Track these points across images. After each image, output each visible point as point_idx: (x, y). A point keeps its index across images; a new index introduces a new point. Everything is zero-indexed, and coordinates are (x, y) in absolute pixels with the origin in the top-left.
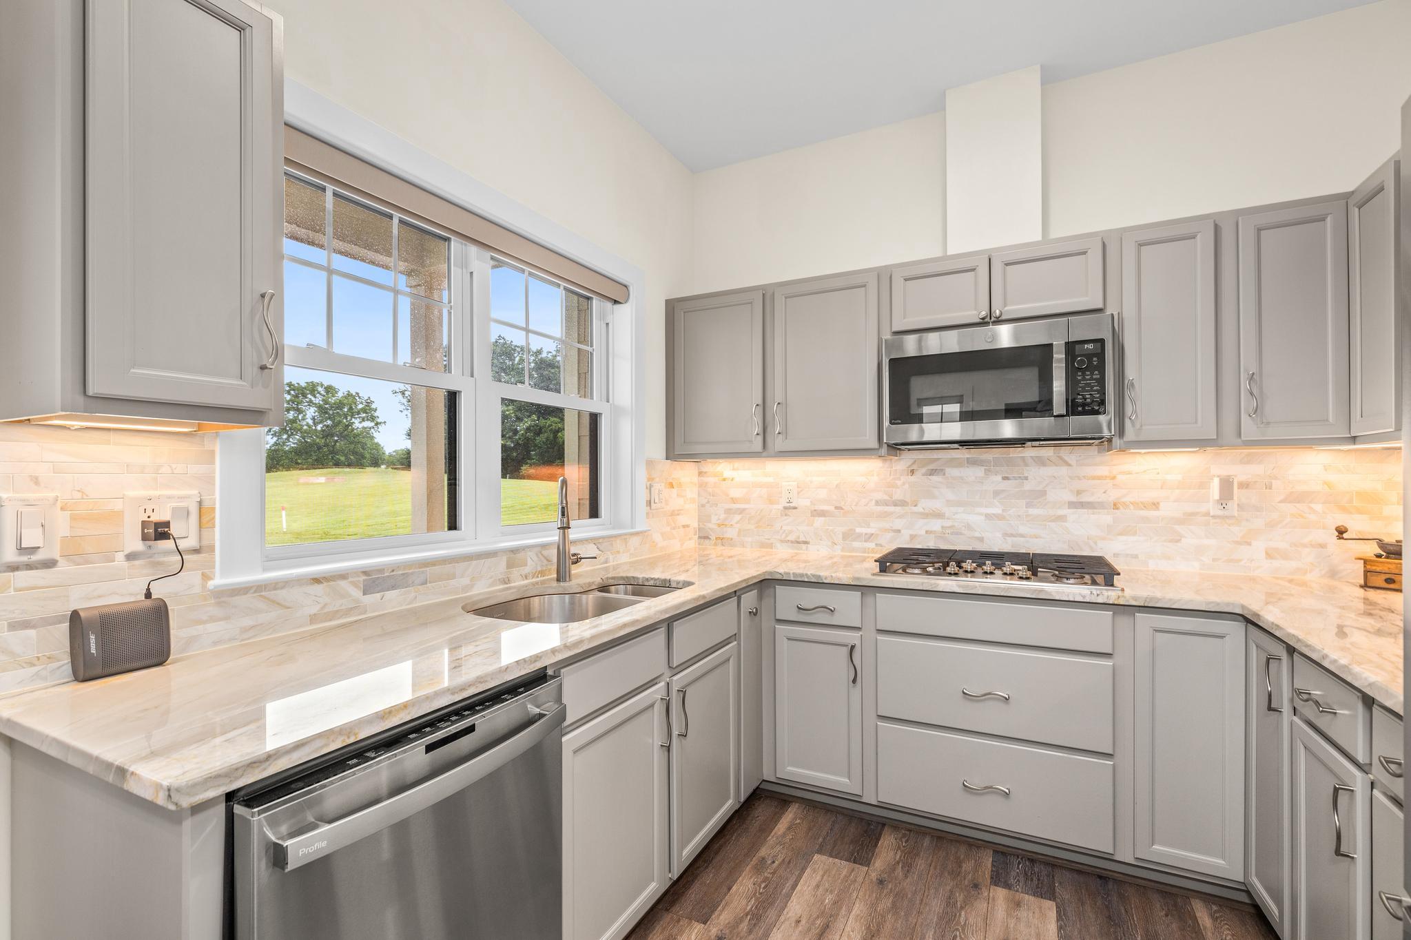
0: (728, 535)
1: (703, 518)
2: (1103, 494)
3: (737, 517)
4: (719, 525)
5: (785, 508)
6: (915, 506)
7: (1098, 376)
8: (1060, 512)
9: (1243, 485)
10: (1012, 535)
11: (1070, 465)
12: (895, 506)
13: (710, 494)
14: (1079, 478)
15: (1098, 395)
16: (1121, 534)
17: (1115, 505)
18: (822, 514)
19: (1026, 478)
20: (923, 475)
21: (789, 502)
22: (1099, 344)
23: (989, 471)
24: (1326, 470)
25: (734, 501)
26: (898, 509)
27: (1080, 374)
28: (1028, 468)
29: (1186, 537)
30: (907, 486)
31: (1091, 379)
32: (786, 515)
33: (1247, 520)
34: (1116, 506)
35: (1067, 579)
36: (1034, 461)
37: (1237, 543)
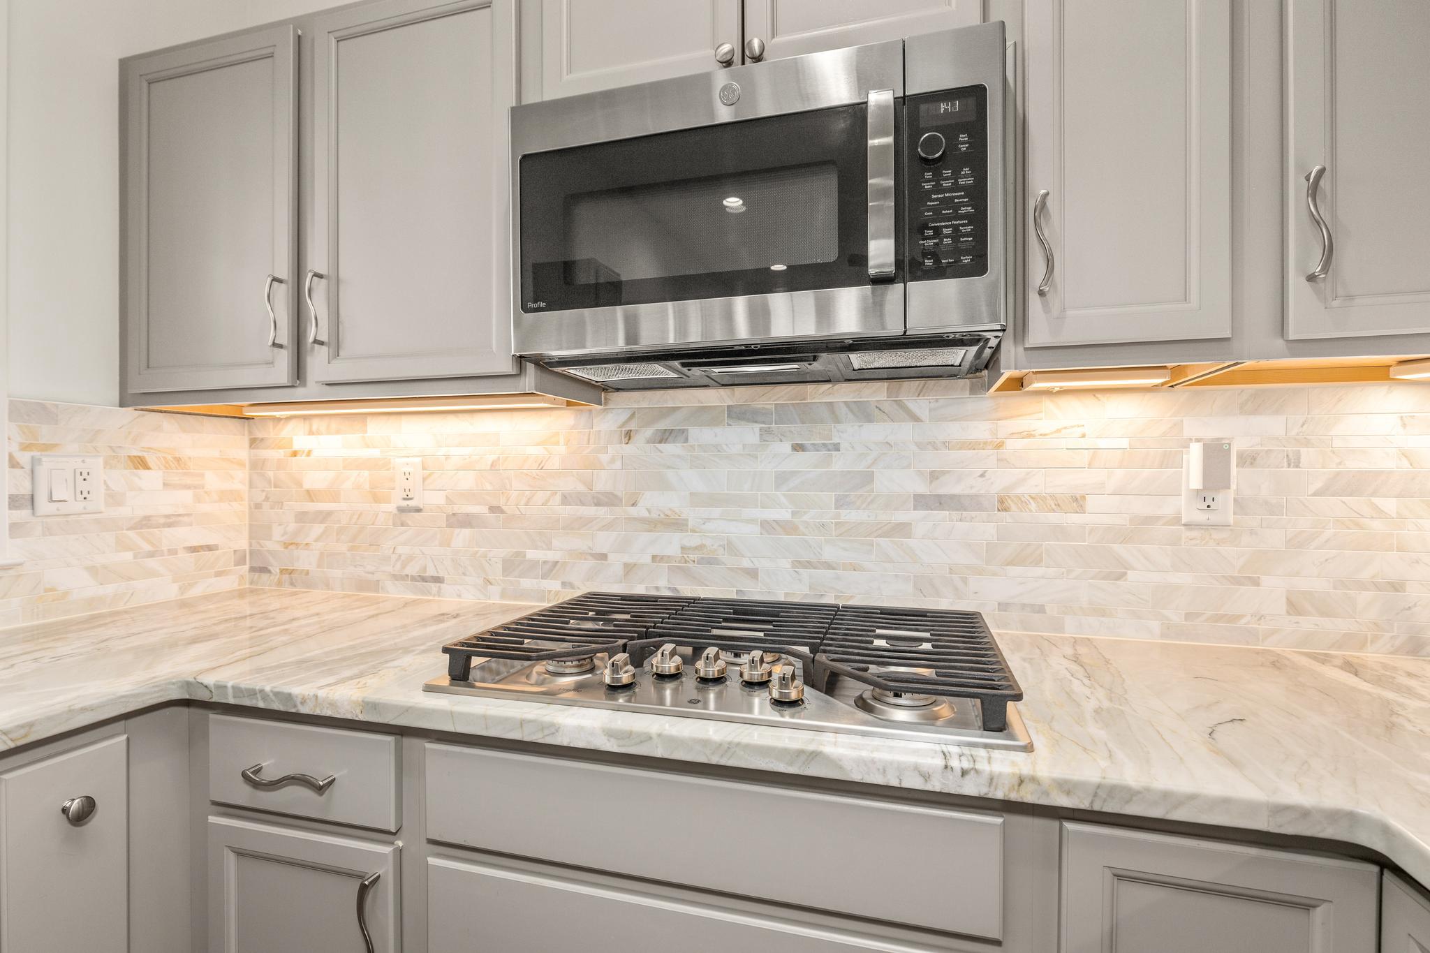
0: (299, 566)
1: (258, 531)
2: (981, 479)
3: (318, 529)
4: (287, 545)
5: (401, 510)
6: (633, 505)
7: (970, 181)
8: (901, 517)
9: (1248, 459)
10: (809, 564)
11: (916, 419)
12: (596, 505)
13: (269, 482)
14: (934, 447)
15: (969, 228)
16: (1011, 563)
17: (1001, 502)
18: (466, 521)
19: (837, 447)
20: (648, 442)
21: (407, 498)
22: (971, 102)
23: (768, 431)
24: (1404, 425)
25: (311, 495)
26: (602, 511)
27: (928, 175)
28: (839, 426)
29: (1134, 569)
30: (618, 464)
31: (956, 187)
32: (402, 525)
33: (1252, 532)
34: (1003, 506)
35: (897, 695)
36: (851, 411)
37: (1236, 581)
